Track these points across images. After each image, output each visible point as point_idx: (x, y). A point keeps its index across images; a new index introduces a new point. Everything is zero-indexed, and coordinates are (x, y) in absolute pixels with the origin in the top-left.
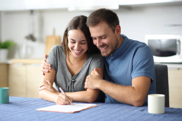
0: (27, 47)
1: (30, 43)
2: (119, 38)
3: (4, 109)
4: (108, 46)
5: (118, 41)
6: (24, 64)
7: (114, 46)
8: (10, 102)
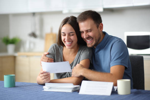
0: (30, 43)
1: (32, 39)
2: (101, 33)
3: (11, 91)
4: (93, 38)
5: (101, 36)
6: (27, 56)
7: (97, 39)
8: (16, 86)
